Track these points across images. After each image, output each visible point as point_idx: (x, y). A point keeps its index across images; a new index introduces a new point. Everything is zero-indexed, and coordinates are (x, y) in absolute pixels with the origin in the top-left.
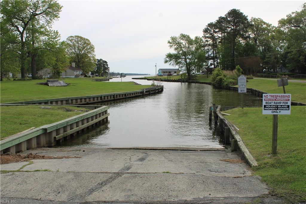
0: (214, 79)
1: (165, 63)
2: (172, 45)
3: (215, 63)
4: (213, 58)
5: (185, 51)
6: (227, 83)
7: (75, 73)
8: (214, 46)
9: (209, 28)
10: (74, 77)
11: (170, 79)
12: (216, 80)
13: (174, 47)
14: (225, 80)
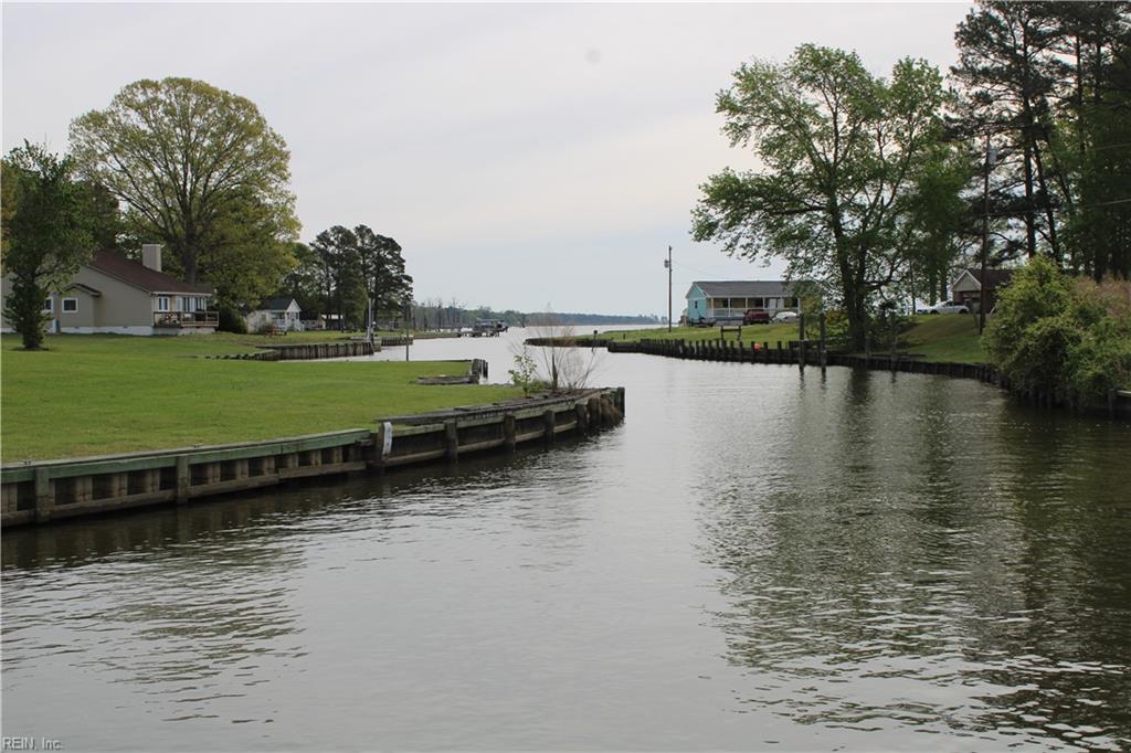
0: (1006, 341)
1: (699, 238)
2: (744, 119)
3: (1038, 235)
4: (1024, 209)
5: (831, 156)
6: (1098, 369)
7: (155, 305)
8: (1030, 129)
9: (995, 13)
10: (148, 330)
11: (736, 345)
12: (1021, 346)
13: (755, 138)
14: (1084, 345)
